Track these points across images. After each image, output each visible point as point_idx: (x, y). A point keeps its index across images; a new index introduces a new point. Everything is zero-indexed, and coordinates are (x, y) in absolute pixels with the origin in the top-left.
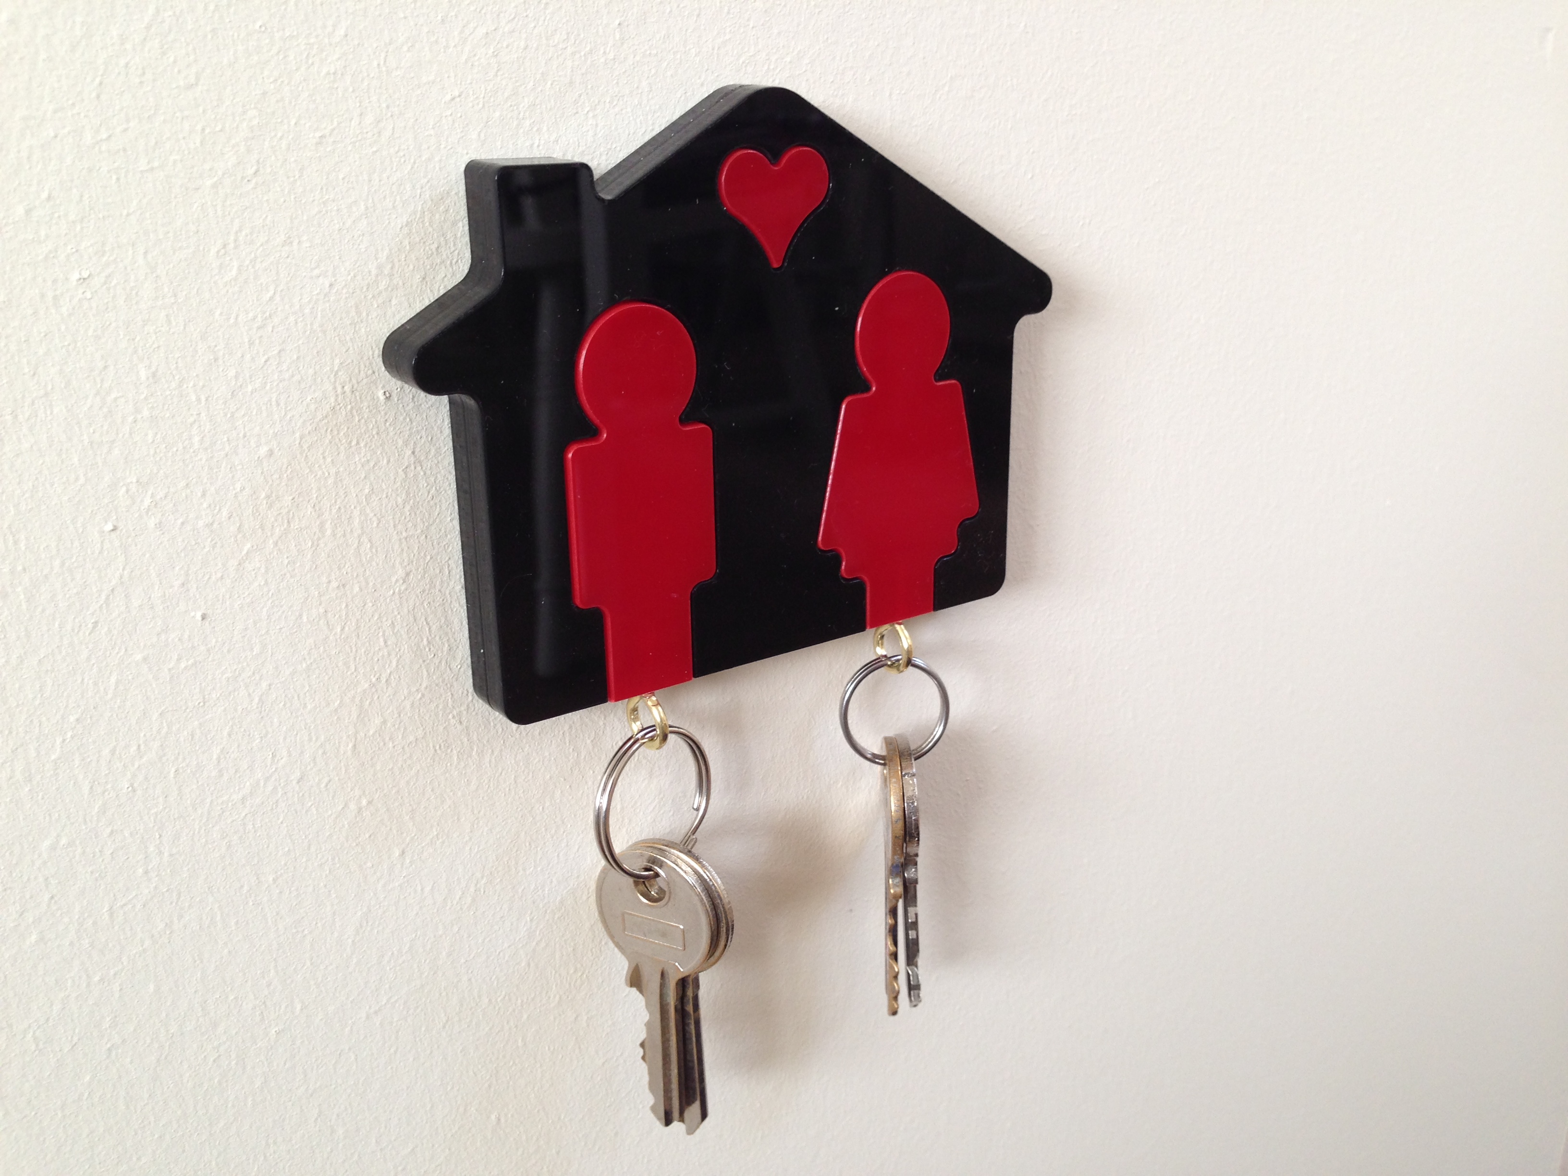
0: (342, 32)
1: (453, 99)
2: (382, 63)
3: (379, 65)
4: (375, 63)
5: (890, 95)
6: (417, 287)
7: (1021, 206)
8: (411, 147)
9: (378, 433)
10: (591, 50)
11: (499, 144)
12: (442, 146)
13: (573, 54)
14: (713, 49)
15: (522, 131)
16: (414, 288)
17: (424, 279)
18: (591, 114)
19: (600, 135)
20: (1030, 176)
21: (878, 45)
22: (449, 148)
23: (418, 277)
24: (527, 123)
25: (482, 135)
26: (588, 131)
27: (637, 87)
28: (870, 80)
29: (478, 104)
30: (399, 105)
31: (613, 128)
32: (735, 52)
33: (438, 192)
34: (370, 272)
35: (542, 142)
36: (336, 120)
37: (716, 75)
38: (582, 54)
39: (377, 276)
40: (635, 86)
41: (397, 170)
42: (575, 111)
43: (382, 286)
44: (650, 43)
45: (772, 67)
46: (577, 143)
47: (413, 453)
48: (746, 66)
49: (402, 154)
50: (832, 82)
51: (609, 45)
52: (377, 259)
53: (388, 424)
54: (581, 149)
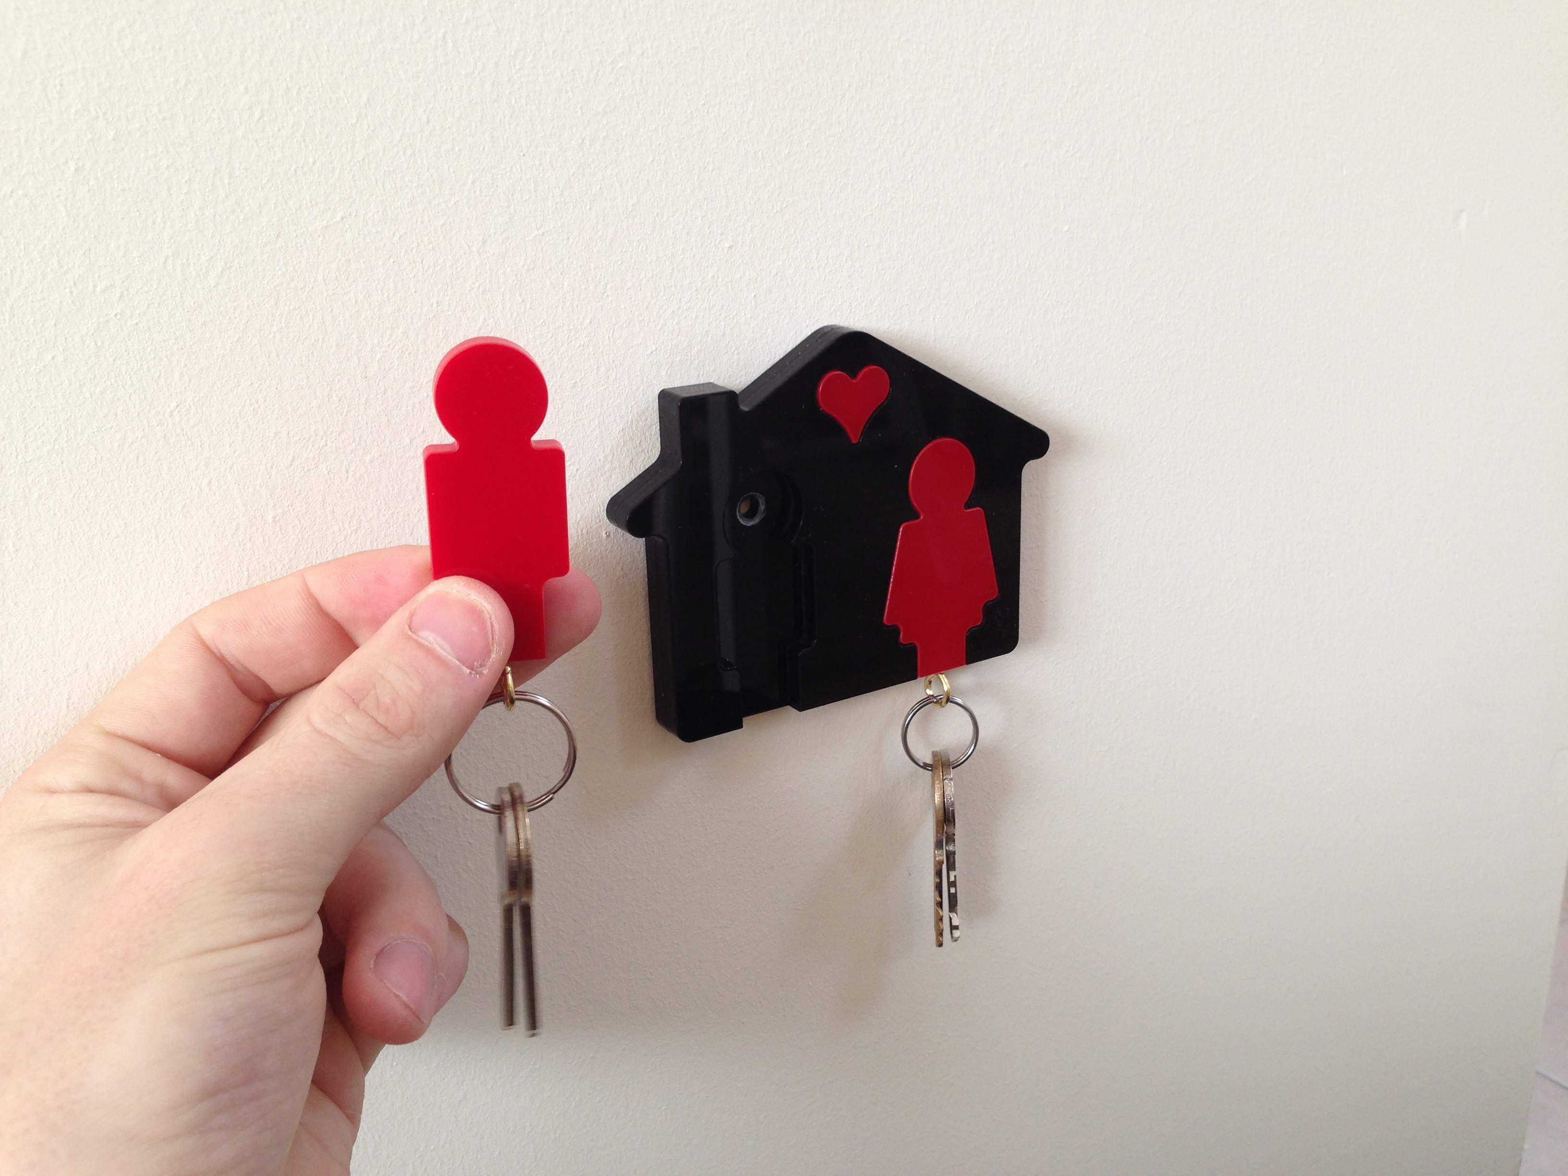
0: (588, 321)
1: (652, 353)
2: (611, 336)
3: (609, 337)
4: (607, 336)
5: (934, 319)
6: (627, 467)
7: (1028, 383)
8: (626, 384)
9: (601, 558)
10: (736, 314)
11: (679, 376)
12: (645, 381)
13: (726, 317)
14: (814, 304)
15: (693, 366)
16: (625, 468)
17: (631, 462)
18: (736, 352)
19: (741, 365)
20: (1035, 362)
21: (925, 289)
22: (648, 381)
23: (628, 461)
24: (696, 362)
25: (669, 372)
26: (734, 363)
27: (765, 333)
28: (920, 311)
29: (667, 354)
30: (620, 360)
31: (750, 359)
32: (829, 304)
33: (641, 409)
34: (600, 460)
35: (705, 372)
36: (583, 373)
37: (816, 319)
38: (731, 316)
39: (604, 462)
40: (764, 332)
41: (617, 398)
42: (726, 351)
43: (608, 466)
44: (774, 305)
45: (853, 311)
46: (727, 371)
47: (622, 569)
48: (836, 312)
49: (621, 388)
50: (894, 315)
51: (748, 309)
52: (604, 452)
53: (607, 552)
54: (729, 374)
